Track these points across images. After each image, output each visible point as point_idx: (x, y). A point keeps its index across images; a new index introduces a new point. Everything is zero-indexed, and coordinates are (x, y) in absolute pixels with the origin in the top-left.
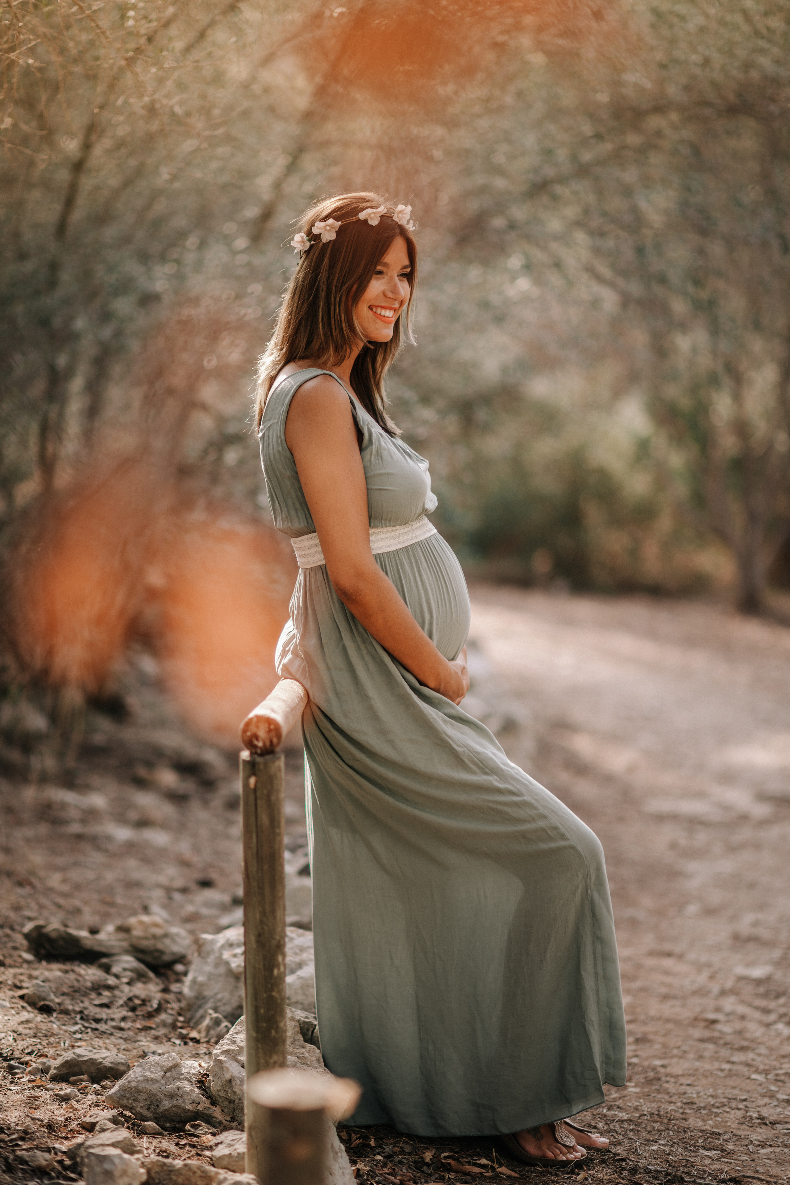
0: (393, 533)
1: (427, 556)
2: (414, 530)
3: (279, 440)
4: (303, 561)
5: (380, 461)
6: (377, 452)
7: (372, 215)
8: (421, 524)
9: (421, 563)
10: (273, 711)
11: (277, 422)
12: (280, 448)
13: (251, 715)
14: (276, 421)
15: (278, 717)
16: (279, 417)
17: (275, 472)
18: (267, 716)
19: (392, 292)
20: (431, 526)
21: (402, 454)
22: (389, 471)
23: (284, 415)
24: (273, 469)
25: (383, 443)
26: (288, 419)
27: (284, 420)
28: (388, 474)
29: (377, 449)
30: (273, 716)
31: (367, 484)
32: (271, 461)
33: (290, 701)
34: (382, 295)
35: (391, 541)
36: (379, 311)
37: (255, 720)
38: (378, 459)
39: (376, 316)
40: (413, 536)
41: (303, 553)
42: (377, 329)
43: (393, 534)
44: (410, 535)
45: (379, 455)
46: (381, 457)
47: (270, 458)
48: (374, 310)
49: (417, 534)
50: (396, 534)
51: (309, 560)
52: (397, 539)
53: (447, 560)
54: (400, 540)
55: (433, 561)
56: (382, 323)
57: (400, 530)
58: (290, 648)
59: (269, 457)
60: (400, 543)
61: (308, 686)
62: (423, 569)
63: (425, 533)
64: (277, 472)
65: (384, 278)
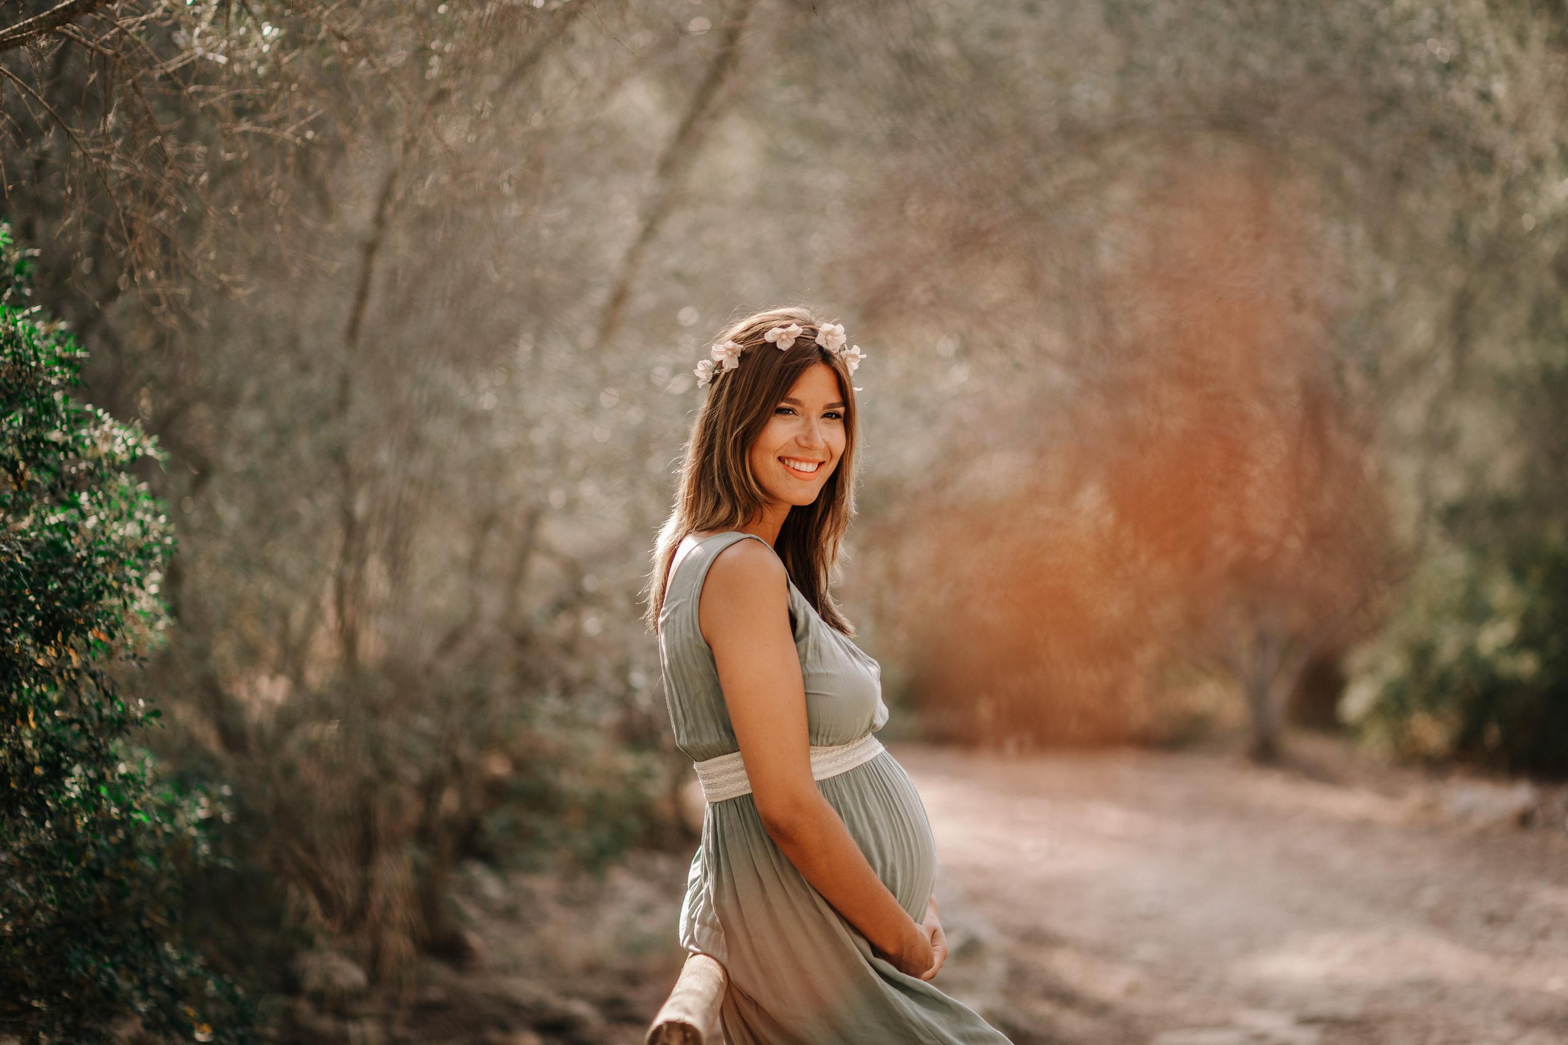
0: (828, 754)
1: (874, 782)
2: (856, 749)
3: (691, 625)
4: (711, 793)
5: (818, 657)
6: (815, 645)
7: (784, 337)
8: (863, 741)
9: (866, 792)
10: (688, 1012)
11: (688, 602)
12: (691, 635)
13: (659, 1020)
14: (685, 600)
15: (695, 1020)
16: (690, 595)
17: (681, 669)
18: (681, 1021)
19: (807, 438)
20: (877, 743)
21: (845, 650)
22: (829, 671)
23: (697, 592)
24: (679, 665)
25: (822, 634)
26: (704, 595)
27: (697, 598)
28: (827, 675)
29: (815, 642)
30: (689, 1020)
31: (805, 687)
32: (677, 654)
33: (707, 992)
34: (793, 443)
35: (827, 765)
36: (792, 464)
37: (665, 1028)
38: (815, 655)
39: (787, 471)
40: (855, 757)
41: (710, 783)
42: (789, 488)
43: (828, 756)
44: (851, 756)
45: (818, 649)
46: (820, 652)
47: (676, 650)
48: (786, 462)
49: (860, 754)
50: (832, 756)
51: (718, 791)
52: (833, 763)
53: (900, 786)
54: (837, 764)
55: (882, 789)
56: (796, 479)
57: (838, 751)
58: (696, 916)
59: (675, 648)
60: (838, 767)
61: (725, 961)
62: (869, 801)
63: (869, 752)
64: (685, 669)
65: (798, 420)
